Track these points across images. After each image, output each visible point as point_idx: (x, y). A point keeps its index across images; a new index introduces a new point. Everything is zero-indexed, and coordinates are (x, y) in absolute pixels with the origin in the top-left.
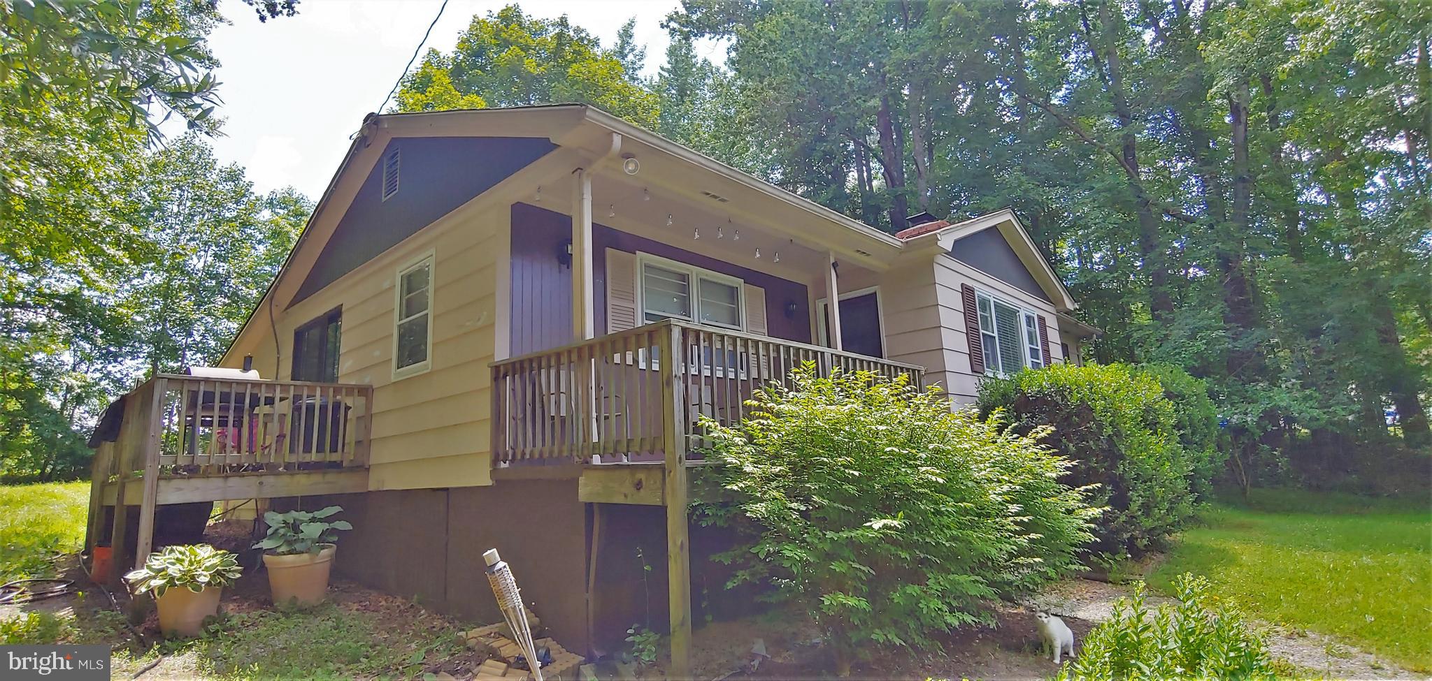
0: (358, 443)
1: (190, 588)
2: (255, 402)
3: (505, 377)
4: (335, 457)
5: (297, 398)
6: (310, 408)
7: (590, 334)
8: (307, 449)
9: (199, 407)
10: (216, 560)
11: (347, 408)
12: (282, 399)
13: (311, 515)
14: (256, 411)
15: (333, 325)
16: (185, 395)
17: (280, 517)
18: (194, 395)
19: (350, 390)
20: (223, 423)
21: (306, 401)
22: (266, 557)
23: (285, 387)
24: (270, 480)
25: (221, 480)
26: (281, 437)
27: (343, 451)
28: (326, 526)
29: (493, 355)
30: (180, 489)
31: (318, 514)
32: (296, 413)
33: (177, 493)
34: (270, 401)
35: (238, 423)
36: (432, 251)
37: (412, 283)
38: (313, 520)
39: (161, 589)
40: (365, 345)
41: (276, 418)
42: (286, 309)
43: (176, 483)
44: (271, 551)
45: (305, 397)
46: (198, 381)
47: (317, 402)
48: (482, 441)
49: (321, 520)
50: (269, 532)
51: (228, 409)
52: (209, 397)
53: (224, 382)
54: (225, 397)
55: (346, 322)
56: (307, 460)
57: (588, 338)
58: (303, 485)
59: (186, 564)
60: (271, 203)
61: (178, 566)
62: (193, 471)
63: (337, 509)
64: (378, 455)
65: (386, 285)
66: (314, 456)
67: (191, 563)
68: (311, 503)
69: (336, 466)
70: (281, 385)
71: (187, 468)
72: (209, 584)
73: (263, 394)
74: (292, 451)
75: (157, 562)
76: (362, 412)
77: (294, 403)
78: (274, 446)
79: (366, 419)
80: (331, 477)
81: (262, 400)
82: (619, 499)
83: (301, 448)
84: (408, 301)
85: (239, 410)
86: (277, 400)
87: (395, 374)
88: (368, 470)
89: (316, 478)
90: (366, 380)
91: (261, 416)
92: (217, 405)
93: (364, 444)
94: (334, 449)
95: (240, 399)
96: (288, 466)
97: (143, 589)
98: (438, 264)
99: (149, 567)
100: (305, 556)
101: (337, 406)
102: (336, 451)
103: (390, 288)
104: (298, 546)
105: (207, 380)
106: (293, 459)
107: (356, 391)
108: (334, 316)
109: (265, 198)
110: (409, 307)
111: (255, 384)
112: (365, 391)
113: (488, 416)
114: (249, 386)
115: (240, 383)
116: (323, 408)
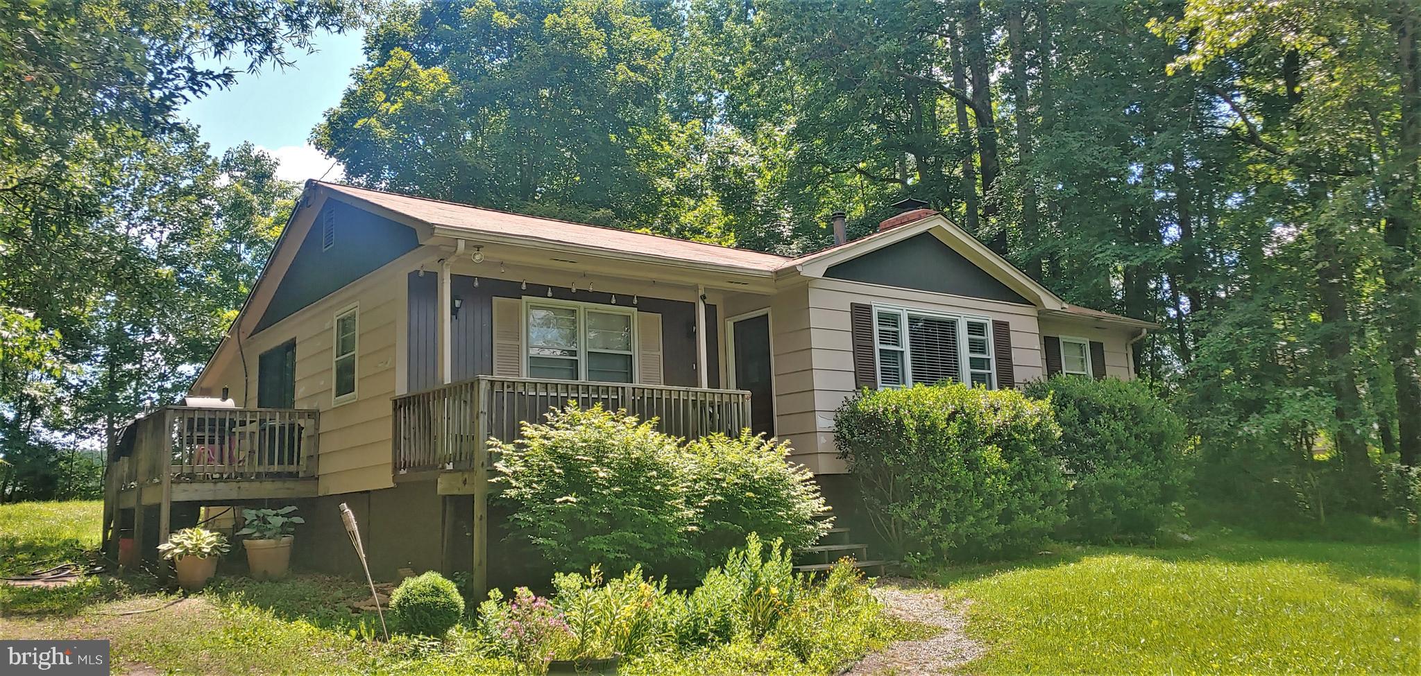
0: (310, 457)
1: (198, 556)
2: (233, 424)
3: (400, 407)
4: (293, 468)
5: (262, 421)
6: (272, 429)
7: (448, 380)
8: (271, 463)
9: (195, 430)
10: (214, 539)
11: (301, 429)
12: (251, 422)
13: (275, 512)
14: (234, 430)
15: (289, 354)
16: (186, 420)
17: (254, 512)
18: (191, 420)
19: (302, 414)
20: (212, 442)
21: (268, 423)
22: (245, 541)
23: (253, 413)
24: (245, 485)
25: (212, 484)
26: (252, 452)
27: (298, 462)
28: (286, 519)
29: (394, 391)
30: (185, 491)
31: (279, 511)
32: (263, 433)
33: (184, 493)
34: (243, 424)
35: (222, 443)
36: (357, 303)
37: (345, 325)
38: (277, 515)
39: (180, 556)
40: (313, 375)
41: (248, 435)
42: (252, 335)
43: (183, 486)
44: (248, 536)
45: (268, 420)
46: (194, 410)
47: (277, 424)
48: (386, 455)
49: (282, 516)
50: (247, 522)
51: (214, 431)
52: (201, 421)
53: (210, 410)
54: (212, 422)
55: (300, 352)
56: (271, 470)
57: (446, 383)
58: (268, 489)
59: (195, 539)
60: (228, 165)
61: (189, 541)
62: (192, 478)
63: (294, 508)
64: (325, 467)
65: (327, 326)
66: (276, 468)
67: (197, 540)
68: (276, 504)
69: (294, 476)
70: (251, 412)
71: (188, 475)
72: (209, 554)
73: (238, 419)
74: (260, 463)
75: (176, 538)
76: (312, 432)
77: (260, 425)
78: (247, 459)
79: (316, 437)
80: (290, 484)
81: (238, 423)
82: (456, 492)
83: (267, 462)
84: (343, 340)
85: (222, 431)
86: (248, 422)
87: (335, 401)
88: (318, 479)
89: (279, 484)
90: (314, 406)
91: (237, 434)
92: (207, 427)
93: (314, 458)
94: (291, 462)
95: (222, 422)
96: (258, 475)
97: (169, 556)
98: (361, 314)
99: (172, 542)
100: (272, 541)
101: (292, 427)
102: (293, 464)
103: (330, 329)
104: (268, 534)
105: (200, 409)
106: (261, 469)
107: (306, 414)
108: (291, 346)
109: (220, 160)
110: (345, 346)
111: (232, 411)
112: (314, 414)
113: (391, 437)
114: (228, 413)
115: (220, 410)
116: (282, 428)
